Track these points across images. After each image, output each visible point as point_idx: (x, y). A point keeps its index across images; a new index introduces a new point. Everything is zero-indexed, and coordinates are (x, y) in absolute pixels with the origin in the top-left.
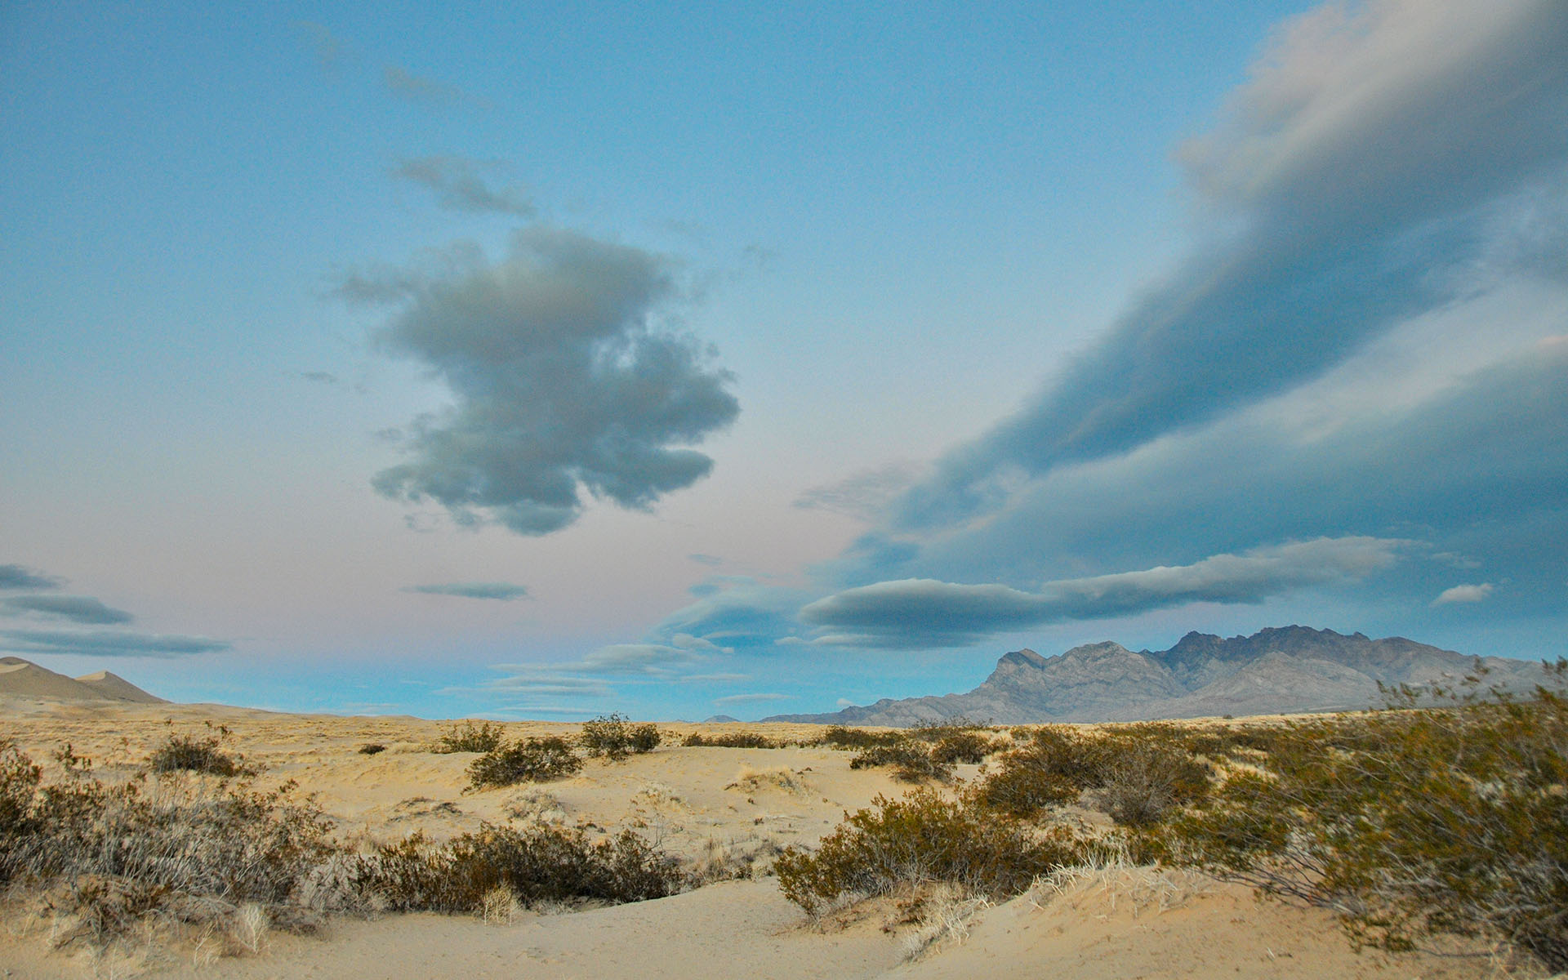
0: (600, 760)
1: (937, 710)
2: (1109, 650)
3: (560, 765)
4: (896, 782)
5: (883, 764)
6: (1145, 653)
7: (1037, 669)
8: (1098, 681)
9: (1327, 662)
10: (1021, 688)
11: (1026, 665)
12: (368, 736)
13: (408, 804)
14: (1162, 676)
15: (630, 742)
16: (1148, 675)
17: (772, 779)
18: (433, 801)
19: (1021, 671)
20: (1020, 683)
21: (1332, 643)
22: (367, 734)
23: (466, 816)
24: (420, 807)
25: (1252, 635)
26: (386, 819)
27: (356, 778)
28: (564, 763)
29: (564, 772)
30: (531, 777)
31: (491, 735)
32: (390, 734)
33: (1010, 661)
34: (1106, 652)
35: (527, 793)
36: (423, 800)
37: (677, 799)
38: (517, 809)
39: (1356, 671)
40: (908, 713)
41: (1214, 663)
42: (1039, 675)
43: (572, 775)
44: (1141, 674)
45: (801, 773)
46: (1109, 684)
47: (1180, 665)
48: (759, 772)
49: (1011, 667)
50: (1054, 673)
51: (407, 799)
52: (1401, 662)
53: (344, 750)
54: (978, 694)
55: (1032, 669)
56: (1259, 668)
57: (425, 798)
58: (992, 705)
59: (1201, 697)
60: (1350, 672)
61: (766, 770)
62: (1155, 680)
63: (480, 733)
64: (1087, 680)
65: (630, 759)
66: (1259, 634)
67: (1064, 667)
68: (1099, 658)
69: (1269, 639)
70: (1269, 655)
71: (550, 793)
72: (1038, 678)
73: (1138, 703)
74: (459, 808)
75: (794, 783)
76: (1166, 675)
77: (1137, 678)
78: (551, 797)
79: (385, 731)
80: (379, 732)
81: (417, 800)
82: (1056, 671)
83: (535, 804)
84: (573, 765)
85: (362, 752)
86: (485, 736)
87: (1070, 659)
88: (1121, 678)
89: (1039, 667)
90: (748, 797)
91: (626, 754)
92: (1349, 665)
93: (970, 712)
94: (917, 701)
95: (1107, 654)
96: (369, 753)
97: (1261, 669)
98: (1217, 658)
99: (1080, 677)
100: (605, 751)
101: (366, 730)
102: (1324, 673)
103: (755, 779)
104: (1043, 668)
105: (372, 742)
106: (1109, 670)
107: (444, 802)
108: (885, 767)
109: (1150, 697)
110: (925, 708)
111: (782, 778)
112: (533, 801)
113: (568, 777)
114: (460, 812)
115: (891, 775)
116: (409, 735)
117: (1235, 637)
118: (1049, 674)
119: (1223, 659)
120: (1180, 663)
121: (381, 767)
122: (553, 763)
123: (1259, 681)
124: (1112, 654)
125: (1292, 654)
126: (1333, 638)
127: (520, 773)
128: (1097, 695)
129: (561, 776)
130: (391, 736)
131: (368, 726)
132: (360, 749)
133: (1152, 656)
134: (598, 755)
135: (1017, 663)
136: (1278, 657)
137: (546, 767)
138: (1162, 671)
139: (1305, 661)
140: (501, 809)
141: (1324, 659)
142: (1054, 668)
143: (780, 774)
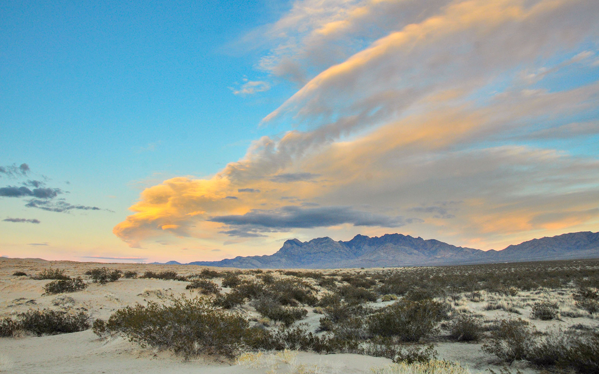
0: (97, 284)
1: (259, 261)
2: (327, 240)
3: (79, 286)
4: (200, 294)
5: (197, 288)
6: (340, 242)
7: (299, 247)
8: (322, 252)
9: (408, 248)
10: (292, 254)
11: (294, 245)
12: (19, 268)
13: (17, 300)
14: (346, 251)
15: (109, 277)
16: (341, 250)
17: (155, 292)
18: (26, 299)
19: (293, 247)
20: (292, 252)
21: (410, 241)
22: (18, 267)
23: (38, 305)
24: (22, 301)
25: (381, 236)
26: (7, 306)
27: (2, 289)
28: (81, 285)
29: (80, 288)
30: (67, 290)
31: (59, 273)
32: (28, 267)
33: (289, 243)
34: (326, 241)
35: (62, 297)
36: (24, 299)
37: (117, 299)
38: (57, 302)
39: (418, 252)
40: (248, 262)
41: (366, 247)
42: (300, 249)
43: (83, 289)
44: (339, 250)
45: (167, 290)
46: (326, 253)
47: (354, 247)
48: (150, 290)
49: (289, 245)
50: (305, 248)
51: (17, 299)
52: (434, 248)
53: (7, 273)
54: (276, 255)
55: (297, 246)
56: (382, 249)
57: (25, 298)
58: (280, 260)
59: (360, 259)
60: (415, 251)
61: (153, 289)
62: (344, 252)
63: (55, 272)
64: (318, 251)
65: (107, 284)
66: (383, 236)
67: (309, 246)
68: (323, 243)
69: (387, 238)
70: (387, 244)
71: (71, 297)
72: (299, 250)
73: (336, 261)
74: (36, 302)
75: (162, 294)
76: (348, 250)
77: (337, 251)
78: (70, 298)
79: (27, 265)
80: (24, 266)
81: (21, 299)
82: (306, 247)
83: (64, 301)
84: (84, 286)
85: (14, 275)
86: (56, 273)
87: (311, 243)
88: (331, 251)
90: (144, 298)
91: (107, 282)
92: (415, 249)
93: (272, 262)
95: (326, 242)
96: (17, 275)
97: (383, 250)
98: (367, 245)
99: (315, 250)
100: (98, 281)
101: (18, 265)
102: (406, 252)
103: (148, 292)
104: (301, 246)
105: (20, 270)
106: (326, 248)
107: (31, 300)
108: (197, 289)
109: (341, 259)
111: (159, 292)
112: (63, 300)
113: (82, 290)
114: (36, 303)
115: (199, 292)
116: (36, 268)
117: (374, 237)
118: (303, 248)
119: (370, 245)
120: (353, 246)
121: (13, 285)
122: (76, 285)
123: (382, 254)
124: (328, 242)
125: (395, 244)
126: (410, 239)
127: (64, 289)
128: (321, 257)
129: (79, 290)
130: (29, 268)
131: (19, 263)
132: (14, 273)
133: (343, 243)
134: (96, 282)
135: (292, 244)
136: (390, 245)
137: (73, 287)
138: (346, 249)
139: (400, 247)
140: (51, 302)
141: (406, 246)
142: (305, 246)
143: (158, 291)
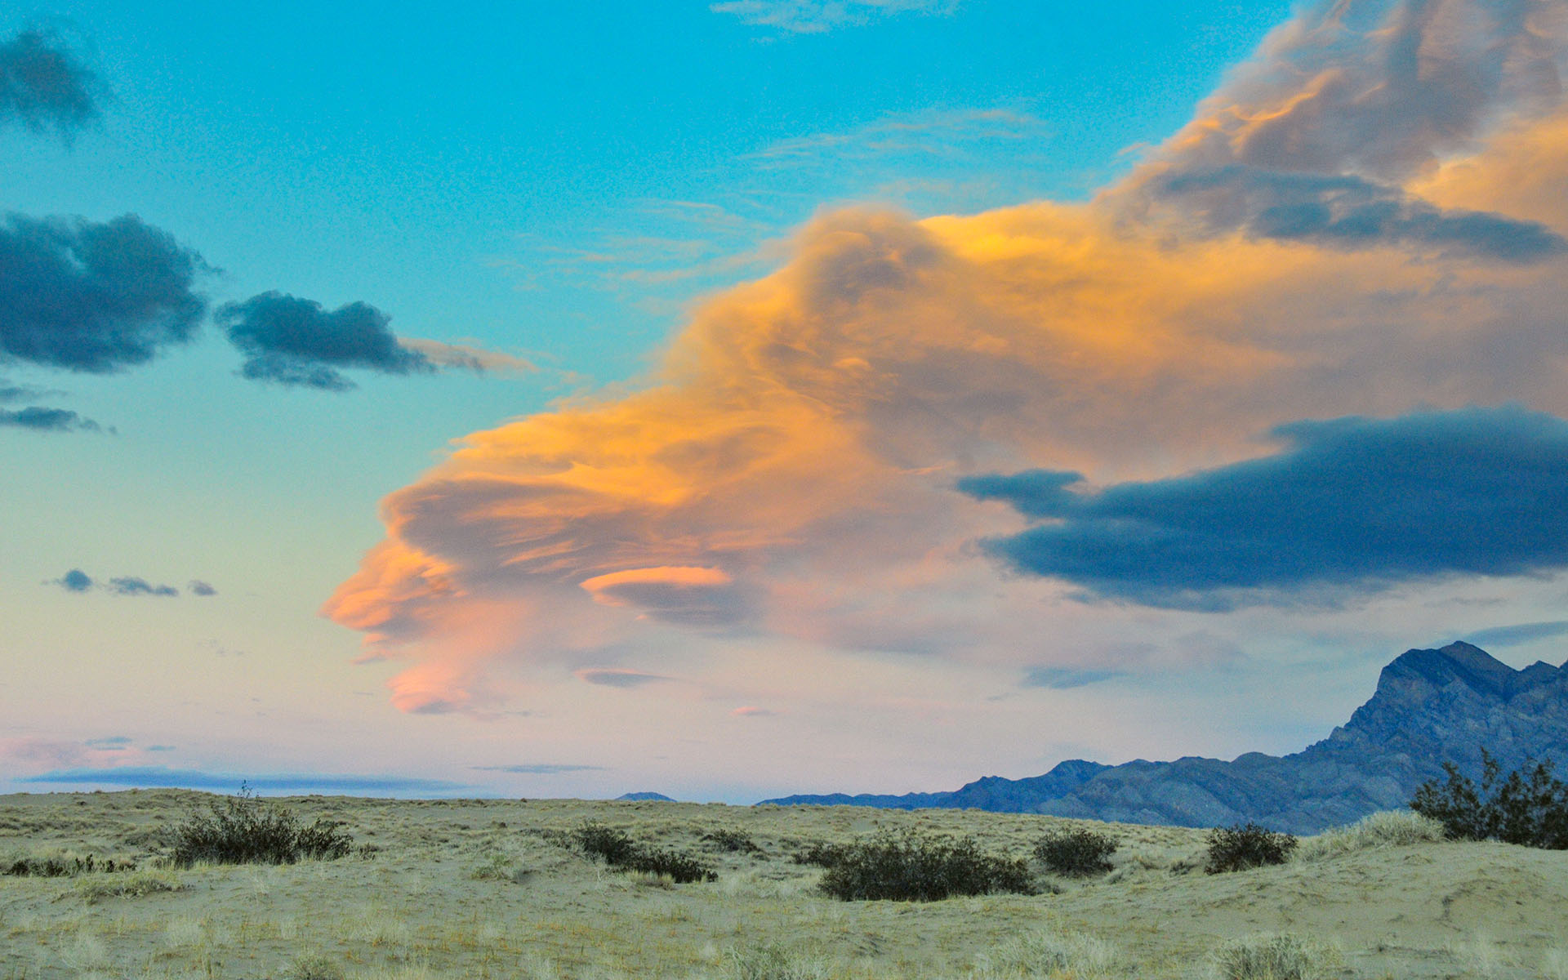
1: (1216, 794)
7: (1491, 698)
10: (1446, 745)
11: (1459, 687)
19: (1446, 701)
20: (1442, 731)
33: (1416, 674)
40: (1140, 800)
42: (1497, 713)
49: (1418, 690)
50: (1538, 709)
54: (1327, 755)
55: (1476, 696)
58: (1367, 786)
72: (1493, 720)
82: (1546, 702)
89: (1495, 691)
93: (1307, 803)
94: (1162, 770)
104: (1506, 696)
110: (1185, 788)
118: (1524, 709)
135: (1434, 680)
142: (1538, 694)
